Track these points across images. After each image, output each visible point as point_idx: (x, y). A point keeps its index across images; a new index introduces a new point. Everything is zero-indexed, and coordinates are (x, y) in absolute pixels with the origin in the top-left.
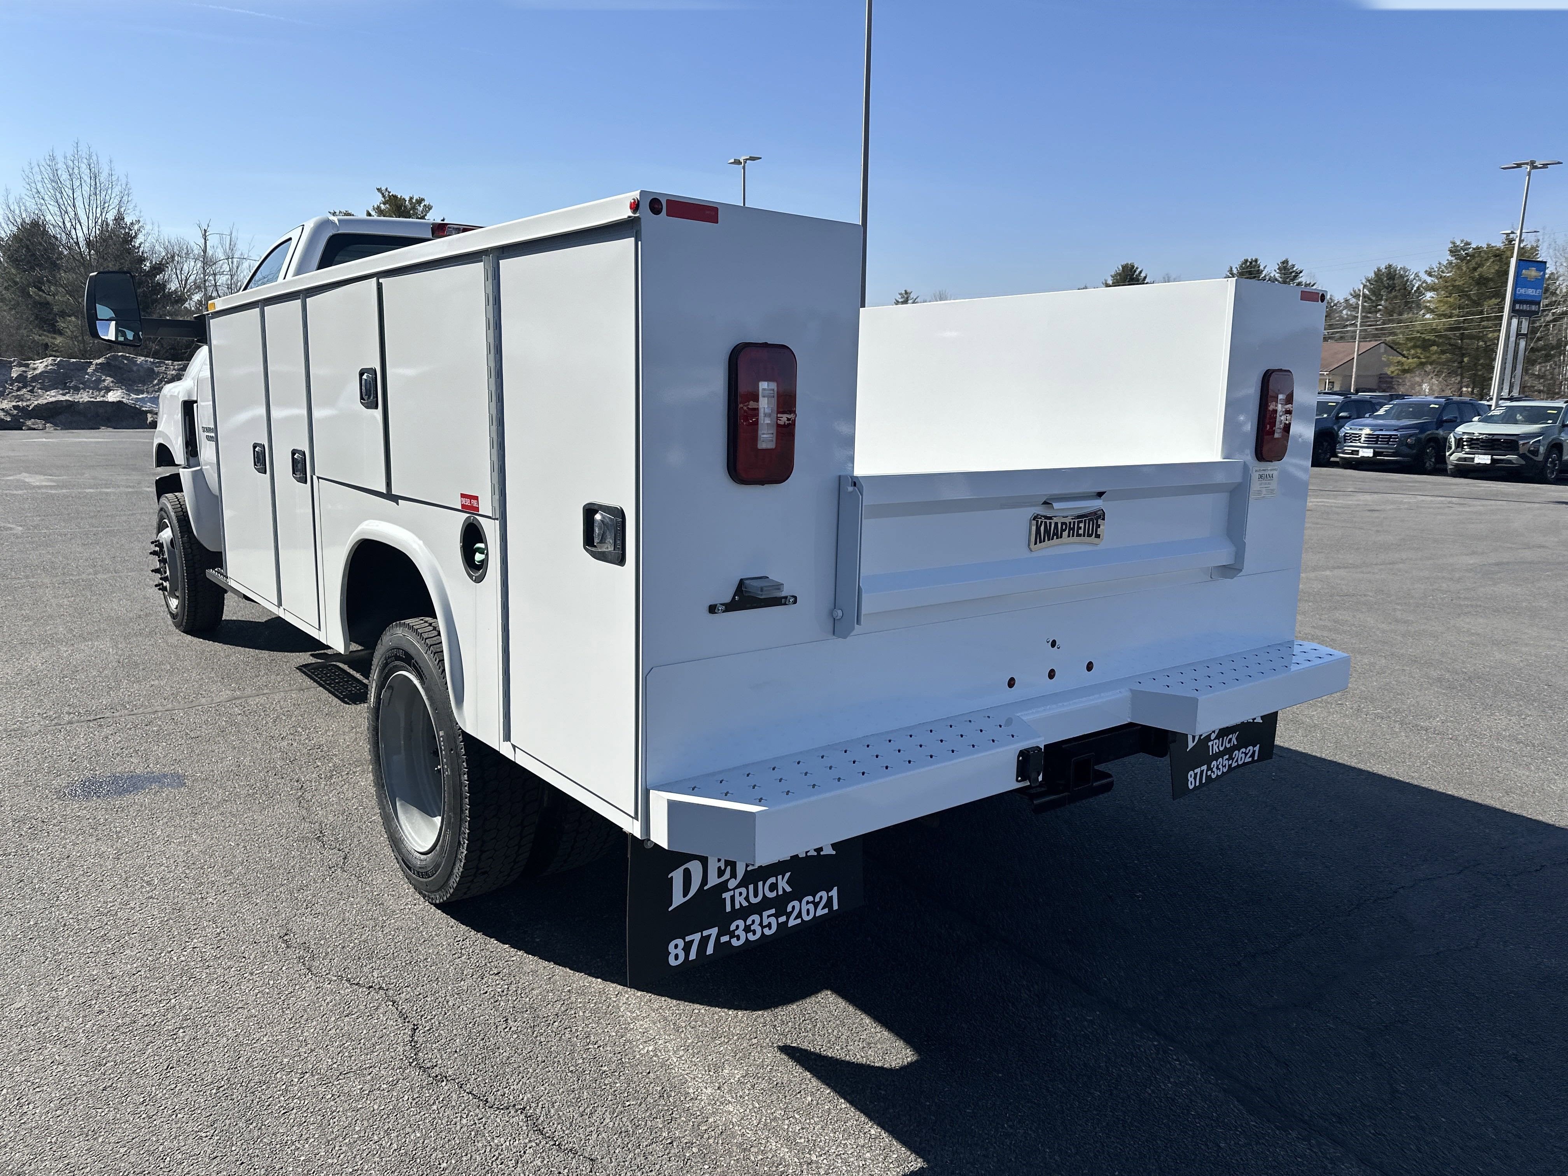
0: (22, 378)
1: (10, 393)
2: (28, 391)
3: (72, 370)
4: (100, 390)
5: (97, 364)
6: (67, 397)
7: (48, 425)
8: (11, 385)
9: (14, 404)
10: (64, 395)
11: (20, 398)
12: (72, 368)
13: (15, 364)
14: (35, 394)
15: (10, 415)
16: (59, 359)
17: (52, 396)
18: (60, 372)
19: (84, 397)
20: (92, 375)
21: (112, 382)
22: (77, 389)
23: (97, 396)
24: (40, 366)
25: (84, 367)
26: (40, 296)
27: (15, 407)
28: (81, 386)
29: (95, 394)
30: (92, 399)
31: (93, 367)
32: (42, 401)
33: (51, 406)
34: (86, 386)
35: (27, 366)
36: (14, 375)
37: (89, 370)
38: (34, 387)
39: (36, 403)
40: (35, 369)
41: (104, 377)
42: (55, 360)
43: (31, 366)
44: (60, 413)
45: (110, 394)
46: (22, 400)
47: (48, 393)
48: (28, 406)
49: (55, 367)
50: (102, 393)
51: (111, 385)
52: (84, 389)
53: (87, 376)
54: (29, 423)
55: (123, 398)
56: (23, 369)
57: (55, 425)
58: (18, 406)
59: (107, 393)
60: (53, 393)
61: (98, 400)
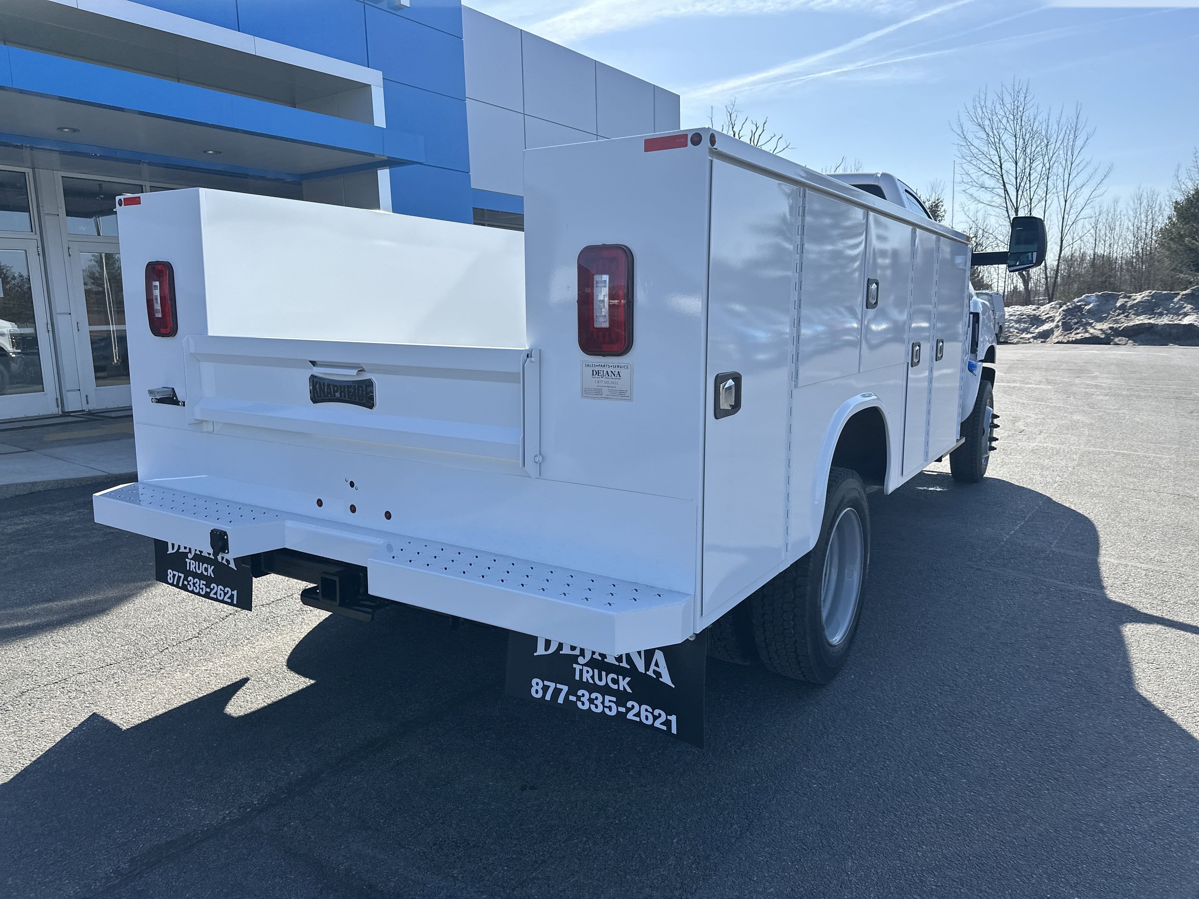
0: (1123, 307)
1: (1112, 317)
2: (1124, 316)
3: (1162, 300)
4: (1179, 315)
5: (1183, 295)
6: (1152, 321)
7: (1130, 341)
8: (1114, 312)
9: (1111, 325)
10: (1150, 319)
11: (1116, 322)
12: (1162, 298)
13: (1121, 296)
14: (1129, 318)
15: (1105, 333)
16: (1154, 292)
17: (1142, 320)
18: (1152, 302)
19: (1165, 320)
20: (1176, 304)
21: (1191, 308)
22: (1161, 314)
23: (1175, 320)
24: (1138, 297)
25: (1171, 298)
26: (1193, 244)
27: (1111, 328)
28: (1165, 312)
29: (1175, 318)
30: (1171, 323)
31: (1179, 297)
32: (1131, 324)
33: (1135, 327)
34: (1169, 312)
35: (1129, 297)
36: (1118, 304)
37: (1176, 300)
38: (1130, 313)
39: (1126, 325)
40: (1134, 300)
41: (1185, 305)
42: (1150, 293)
43: (1133, 297)
44: (1143, 333)
45: (1186, 318)
46: (1118, 323)
47: (1138, 318)
48: (1120, 327)
49: (1149, 298)
50: (1180, 317)
51: (1190, 311)
52: (1167, 314)
53: (1172, 304)
54: (1116, 340)
55: (1196, 321)
56: (1126, 300)
57: (1135, 341)
58: (1113, 327)
59: (1183, 317)
60: (1142, 317)
61: (1175, 323)
